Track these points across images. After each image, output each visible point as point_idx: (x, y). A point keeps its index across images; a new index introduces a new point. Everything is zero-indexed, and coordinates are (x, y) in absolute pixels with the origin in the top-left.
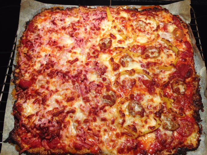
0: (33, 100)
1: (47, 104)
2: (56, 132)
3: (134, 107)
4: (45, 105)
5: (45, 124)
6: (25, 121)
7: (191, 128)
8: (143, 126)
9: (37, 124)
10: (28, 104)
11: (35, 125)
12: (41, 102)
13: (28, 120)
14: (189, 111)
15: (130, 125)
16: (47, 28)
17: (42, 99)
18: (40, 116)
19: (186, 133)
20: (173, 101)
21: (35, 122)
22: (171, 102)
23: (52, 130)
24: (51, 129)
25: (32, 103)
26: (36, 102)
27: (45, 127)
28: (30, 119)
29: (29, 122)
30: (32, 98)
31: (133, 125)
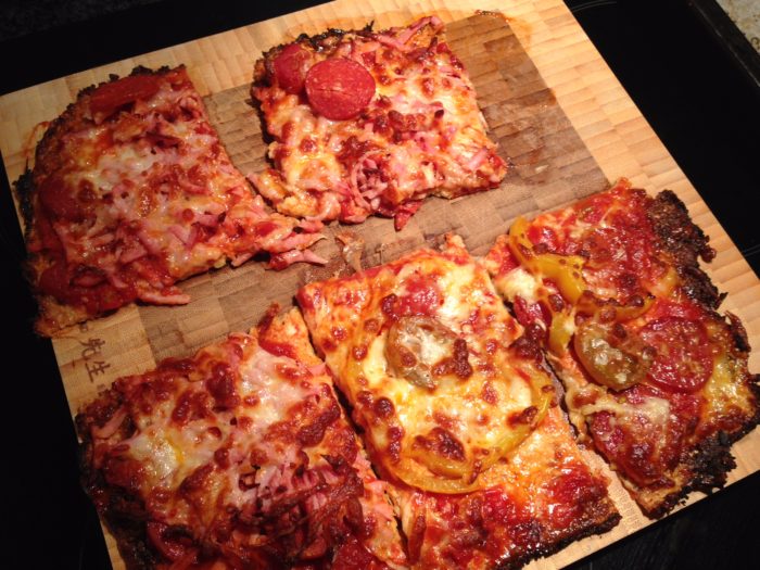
0: (168, 406)
1: (242, 396)
2: (345, 512)
3: (418, 348)
4: (238, 403)
5: (282, 489)
6: (172, 515)
7: (701, 342)
8: (485, 420)
9: (245, 506)
10: (151, 434)
11: (235, 513)
12: (210, 403)
13: (188, 501)
14: (662, 277)
15: (424, 434)
16: (144, 173)
17: (209, 385)
18: (240, 463)
19: (692, 375)
20: (580, 261)
21: (226, 502)
22: (577, 267)
23: (323, 510)
24: (318, 503)
25: (170, 425)
26: (186, 412)
27: (288, 502)
28: (198, 494)
29: (196, 509)
30: (159, 399)
31: (437, 431)
